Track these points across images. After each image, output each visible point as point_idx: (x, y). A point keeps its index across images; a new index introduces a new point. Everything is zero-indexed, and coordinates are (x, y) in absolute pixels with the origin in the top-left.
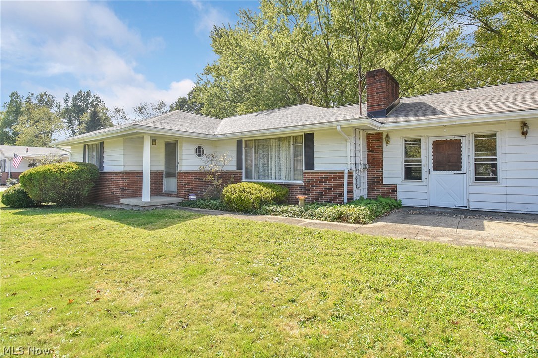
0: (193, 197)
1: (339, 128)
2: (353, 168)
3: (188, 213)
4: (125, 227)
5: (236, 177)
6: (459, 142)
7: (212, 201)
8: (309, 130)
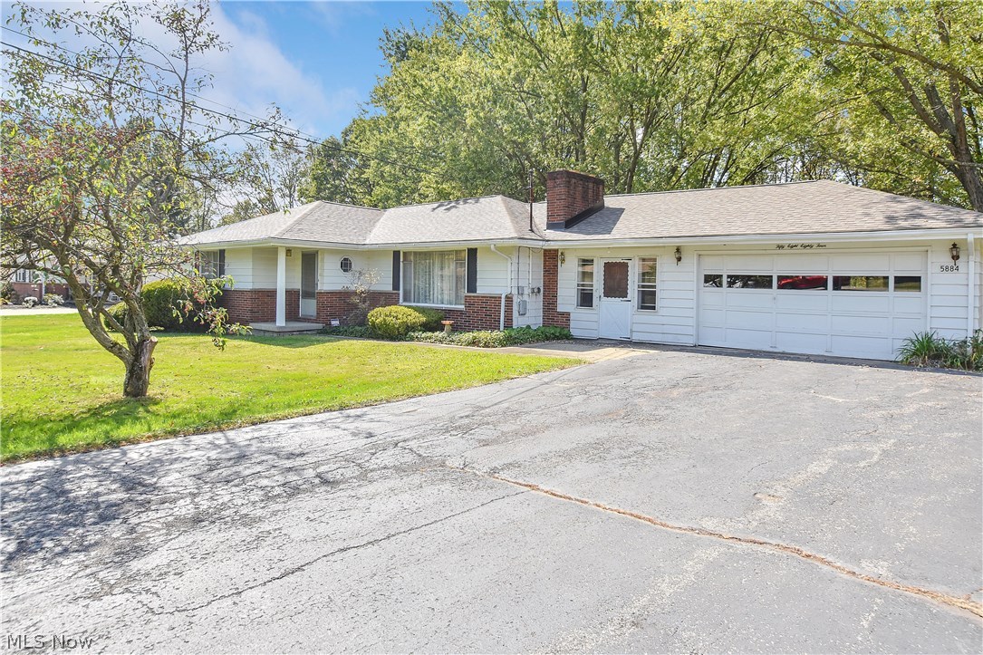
0: (335, 323)
1: (492, 246)
2: (515, 292)
3: (327, 338)
4: (266, 346)
5: (389, 299)
6: (626, 265)
7: (357, 328)
8: (472, 246)
